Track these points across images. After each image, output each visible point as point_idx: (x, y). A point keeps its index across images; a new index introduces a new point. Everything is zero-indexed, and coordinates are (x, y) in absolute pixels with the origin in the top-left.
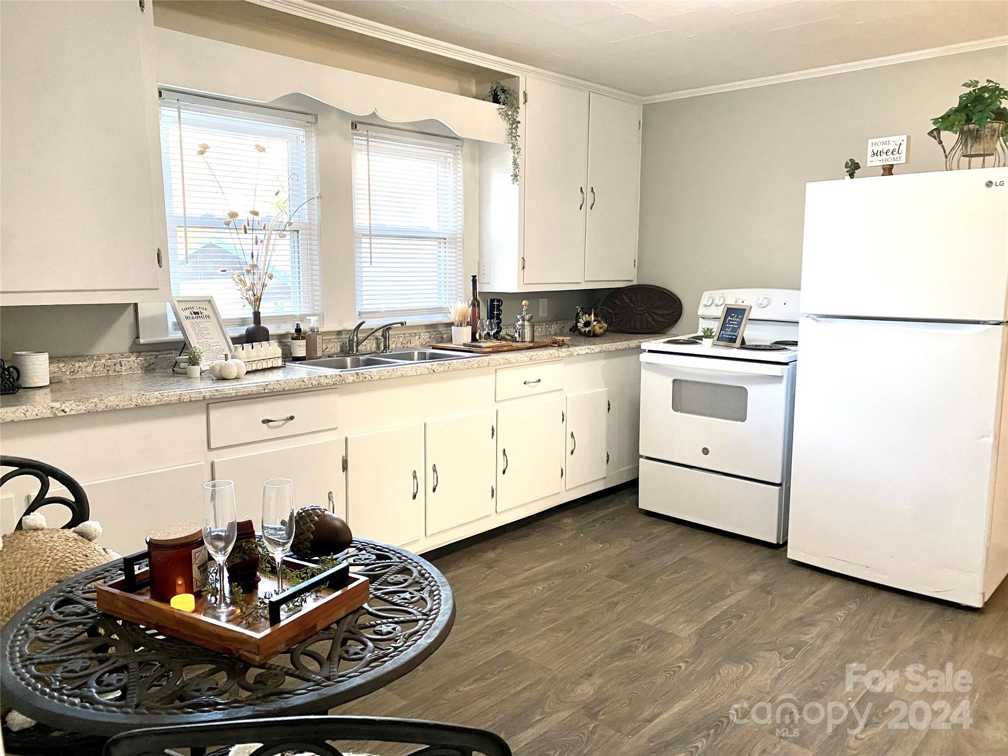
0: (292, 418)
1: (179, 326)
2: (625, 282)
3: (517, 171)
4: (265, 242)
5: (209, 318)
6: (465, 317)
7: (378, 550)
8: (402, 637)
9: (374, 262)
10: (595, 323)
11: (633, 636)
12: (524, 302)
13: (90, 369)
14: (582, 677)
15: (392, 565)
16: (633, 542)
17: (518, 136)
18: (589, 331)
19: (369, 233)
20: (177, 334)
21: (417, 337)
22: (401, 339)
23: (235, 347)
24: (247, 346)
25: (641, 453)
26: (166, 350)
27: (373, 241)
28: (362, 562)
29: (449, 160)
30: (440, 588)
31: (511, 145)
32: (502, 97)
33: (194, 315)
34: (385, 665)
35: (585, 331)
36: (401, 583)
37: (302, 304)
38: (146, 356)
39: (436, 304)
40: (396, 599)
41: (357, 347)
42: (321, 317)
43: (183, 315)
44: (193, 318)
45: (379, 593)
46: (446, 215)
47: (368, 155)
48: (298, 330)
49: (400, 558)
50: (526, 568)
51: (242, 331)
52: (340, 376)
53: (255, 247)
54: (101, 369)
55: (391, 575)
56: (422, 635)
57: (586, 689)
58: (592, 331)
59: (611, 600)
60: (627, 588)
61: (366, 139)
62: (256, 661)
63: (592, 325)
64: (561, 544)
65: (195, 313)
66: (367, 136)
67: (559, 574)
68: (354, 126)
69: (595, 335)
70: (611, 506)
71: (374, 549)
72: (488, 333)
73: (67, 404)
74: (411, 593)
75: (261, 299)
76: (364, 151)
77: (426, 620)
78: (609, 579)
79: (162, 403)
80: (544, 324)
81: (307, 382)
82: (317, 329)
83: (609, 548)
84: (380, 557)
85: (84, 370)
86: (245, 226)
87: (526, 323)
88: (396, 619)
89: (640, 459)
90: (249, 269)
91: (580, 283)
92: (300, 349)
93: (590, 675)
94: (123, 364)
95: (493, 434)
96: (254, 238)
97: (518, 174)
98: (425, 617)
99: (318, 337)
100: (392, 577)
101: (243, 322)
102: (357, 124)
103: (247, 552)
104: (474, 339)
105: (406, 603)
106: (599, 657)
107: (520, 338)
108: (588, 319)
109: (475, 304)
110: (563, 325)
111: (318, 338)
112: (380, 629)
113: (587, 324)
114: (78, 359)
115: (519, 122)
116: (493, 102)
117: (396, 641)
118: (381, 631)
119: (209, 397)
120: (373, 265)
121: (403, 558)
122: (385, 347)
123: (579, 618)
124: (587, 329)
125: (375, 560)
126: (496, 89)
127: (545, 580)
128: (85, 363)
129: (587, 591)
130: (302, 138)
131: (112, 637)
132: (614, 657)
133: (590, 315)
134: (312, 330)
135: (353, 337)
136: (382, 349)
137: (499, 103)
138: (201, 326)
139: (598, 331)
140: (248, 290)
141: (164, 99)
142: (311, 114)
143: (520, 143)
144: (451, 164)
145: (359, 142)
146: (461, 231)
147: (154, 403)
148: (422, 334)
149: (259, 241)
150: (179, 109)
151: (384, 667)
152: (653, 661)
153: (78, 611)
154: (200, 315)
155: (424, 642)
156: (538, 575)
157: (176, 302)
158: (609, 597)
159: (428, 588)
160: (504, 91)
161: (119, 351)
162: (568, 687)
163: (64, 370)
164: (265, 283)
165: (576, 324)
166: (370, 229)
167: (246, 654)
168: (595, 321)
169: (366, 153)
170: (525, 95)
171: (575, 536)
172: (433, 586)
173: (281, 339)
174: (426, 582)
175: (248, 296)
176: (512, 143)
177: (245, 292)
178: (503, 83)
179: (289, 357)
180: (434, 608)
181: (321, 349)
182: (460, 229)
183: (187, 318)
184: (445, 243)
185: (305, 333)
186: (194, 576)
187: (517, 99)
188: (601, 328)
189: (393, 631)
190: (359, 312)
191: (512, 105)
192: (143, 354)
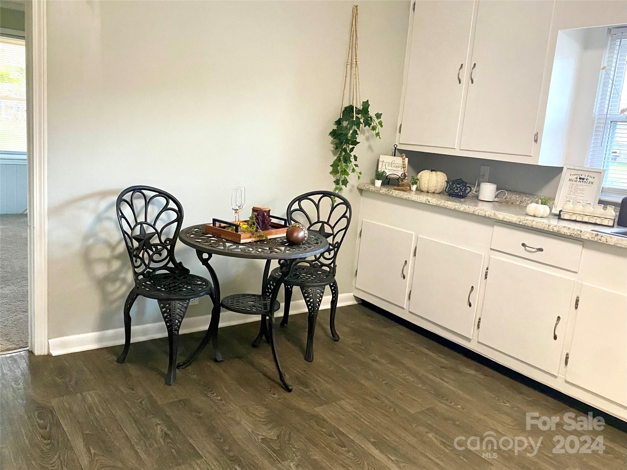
0: (541, 250)
5: (592, 183)
33: (578, 179)
43: (567, 178)
44: (576, 181)
65: (580, 178)
85: (527, 201)
154: (584, 180)
163: (518, 199)
183: (570, 180)
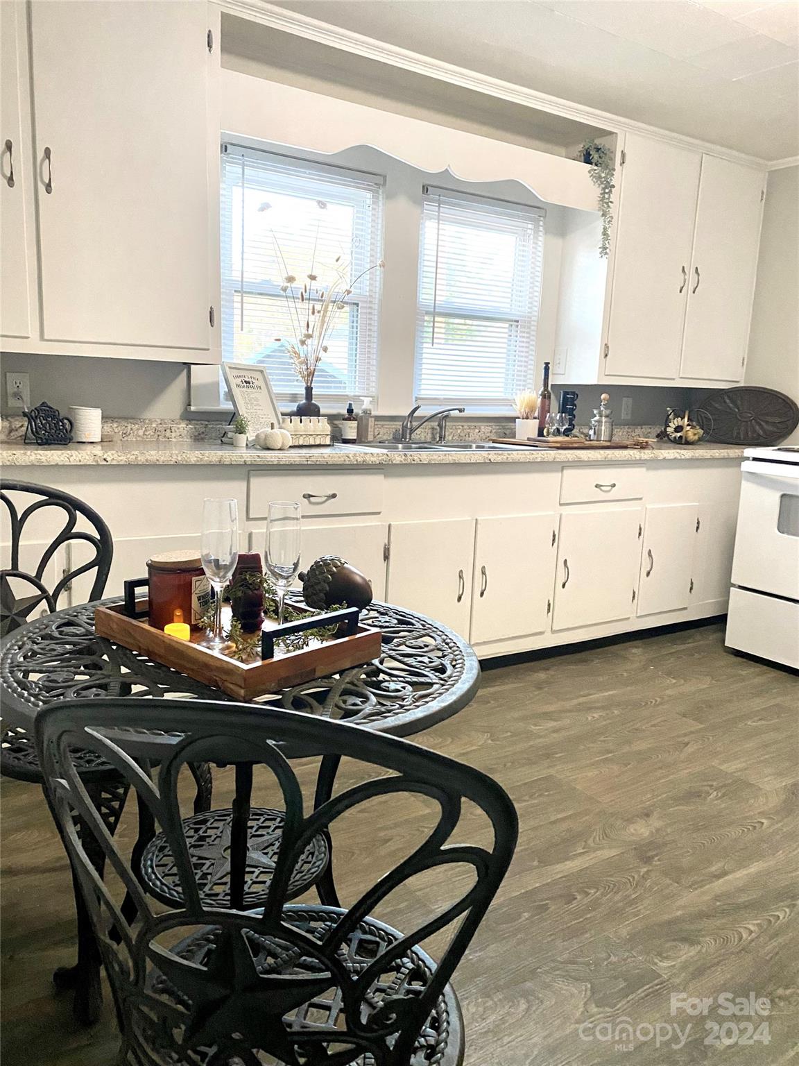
0: (334, 496)
1: (230, 396)
2: (728, 383)
3: (607, 242)
4: (322, 312)
5: (260, 388)
6: (532, 410)
7: (401, 615)
8: (411, 697)
9: (436, 343)
10: (688, 428)
11: (704, 781)
12: (603, 396)
13: (141, 432)
14: (637, 816)
15: (413, 631)
16: (714, 682)
17: (611, 202)
18: (681, 437)
19: (432, 310)
20: (227, 404)
21: (477, 431)
22: (459, 432)
23: (283, 419)
24: (296, 419)
25: (732, 581)
26: (217, 421)
27: (437, 319)
28: (381, 624)
29: (529, 231)
30: (465, 658)
31: (601, 213)
32: (595, 156)
33: (245, 384)
34: (386, 720)
35: (675, 438)
36: (421, 648)
37: (357, 384)
38: (197, 424)
39: (502, 394)
40: (410, 661)
41: (410, 434)
42: (375, 400)
43: (233, 382)
44: (244, 387)
45: (393, 653)
46: (521, 294)
47: (439, 223)
48: (350, 411)
49: (423, 625)
50: (582, 693)
51: (293, 407)
52: (387, 455)
53: (312, 318)
54: (152, 434)
55: (410, 639)
56: (435, 698)
57: (641, 830)
58: (684, 438)
59: (680, 740)
60: (701, 729)
61: (437, 205)
62: (239, 695)
63: (684, 430)
64: (625, 674)
65: (246, 382)
66: (440, 203)
67: (619, 705)
68: (425, 189)
69: (688, 443)
70: (690, 641)
71: (397, 614)
72: (558, 430)
73: (109, 453)
74: (429, 658)
75: (313, 374)
76: (434, 219)
77: (443, 685)
78: (680, 717)
79: (202, 463)
80: (626, 427)
81: (352, 458)
82: (370, 411)
83: (683, 685)
84: (401, 622)
85: (136, 432)
86: (302, 293)
87: (604, 419)
88: (407, 679)
89: (732, 588)
90: (304, 339)
91: (674, 379)
92: (351, 430)
93: (647, 815)
94: (173, 431)
95: (554, 540)
96: (311, 307)
97: (607, 246)
98: (442, 682)
99: (370, 419)
100: (412, 641)
101: (294, 398)
102: (429, 188)
103: (251, 587)
104: (541, 434)
105: (423, 666)
106: (660, 798)
107: (596, 436)
108: (680, 424)
109: (545, 396)
110: (649, 430)
111: (370, 421)
112: (388, 685)
113: (679, 429)
114: (131, 421)
115: (613, 186)
116: (585, 162)
117: (404, 699)
118: (388, 687)
119: (250, 463)
120: (435, 346)
121: (428, 626)
122: (440, 438)
123: (639, 753)
124: (679, 435)
125: (395, 624)
126: (588, 148)
127: (603, 708)
128: (137, 426)
129: (652, 726)
130: (369, 202)
131: (103, 658)
132: (678, 800)
133: (683, 418)
134: (365, 412)
135: (407, 424)
136: (438, 440)
137: (591, 163)
138: (251, 396)
139: (691, 437)
140: (301, 363)
141: (230, 154)
142: (380, 175)
143: (613, 211)
144: (532, 237)
145: (430, 208)
146: (536, 314)
147: (193, 462)
148: (483, 427)
149: (316, 311)
150: (243, 165)
151: (385, 722)
152: (728, 811)
153: (78, 632)
154: (251, 384)
155: (435, 706)
156: (595, 702)
157: (227, 369)
158: (678, 736)
159: (452, 656)
160: (598, 150)
161: (172, 418)
162: (618, 824)
163: (116, 430)
164: (320, 356)
165: (665, 429)
166: (435, 306)
167: (231, 686)
168: (689, 425)
169: (437, 221)
170: (623, 155)
171: (645, 668)
172: (456, 655)
173: (332, 418)
174: (450, 651)
175: (301, 370)
176: (603, 211)
177: (298, 365)
178: (597, 142)
179: (338, 438)
180: (454, 675)
181: (372, 433)
182: (536, 311)
183: (238, 386)
184: (517, 326)
185: (357, 415)
186: (193, 606)
187: (612, 159)
188: (695, 434)
189: (402, 689)
190: (416, 397)
191: (607, 167)
192: (193, 422)
